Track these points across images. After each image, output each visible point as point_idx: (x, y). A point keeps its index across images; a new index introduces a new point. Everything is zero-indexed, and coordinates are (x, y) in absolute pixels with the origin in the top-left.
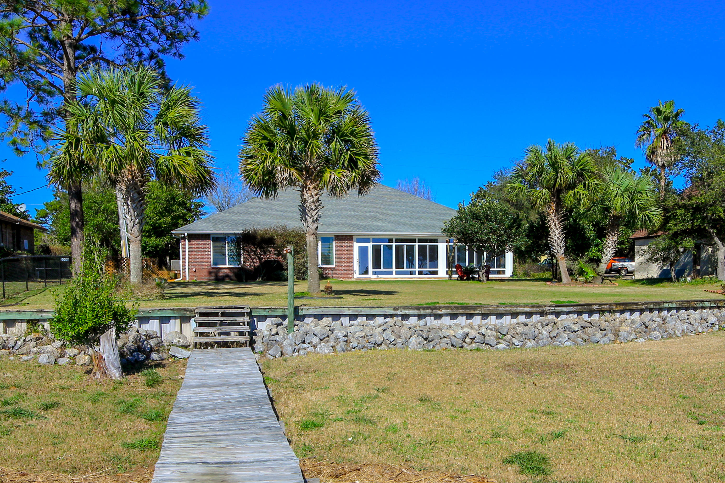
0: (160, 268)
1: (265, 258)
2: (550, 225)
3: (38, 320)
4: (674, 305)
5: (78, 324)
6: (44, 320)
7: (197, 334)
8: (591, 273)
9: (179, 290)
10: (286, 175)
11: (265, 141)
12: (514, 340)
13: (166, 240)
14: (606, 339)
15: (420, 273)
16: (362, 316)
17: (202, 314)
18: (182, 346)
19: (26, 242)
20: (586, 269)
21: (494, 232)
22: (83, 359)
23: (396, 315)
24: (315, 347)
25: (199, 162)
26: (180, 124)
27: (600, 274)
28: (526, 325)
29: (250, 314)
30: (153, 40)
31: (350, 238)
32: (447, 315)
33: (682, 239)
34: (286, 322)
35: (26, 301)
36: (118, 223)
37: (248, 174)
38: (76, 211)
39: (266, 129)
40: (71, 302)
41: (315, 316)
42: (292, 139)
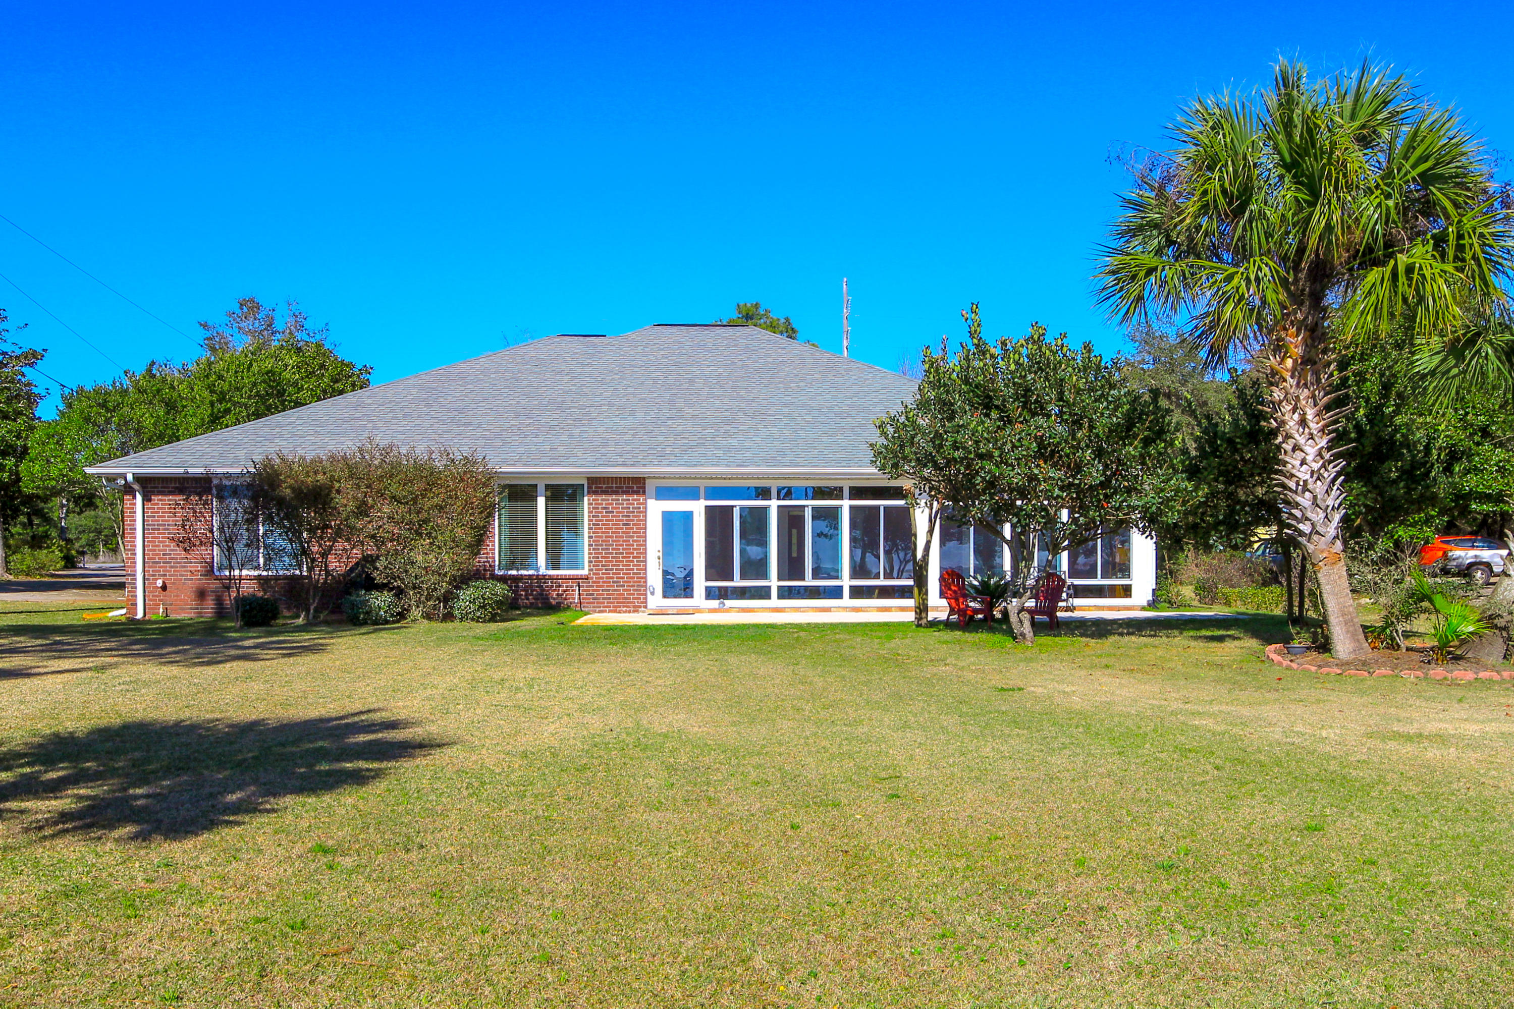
2: (1283, 423)
15: (857, 593)
27: (1500, 622)
31: (636, 486)
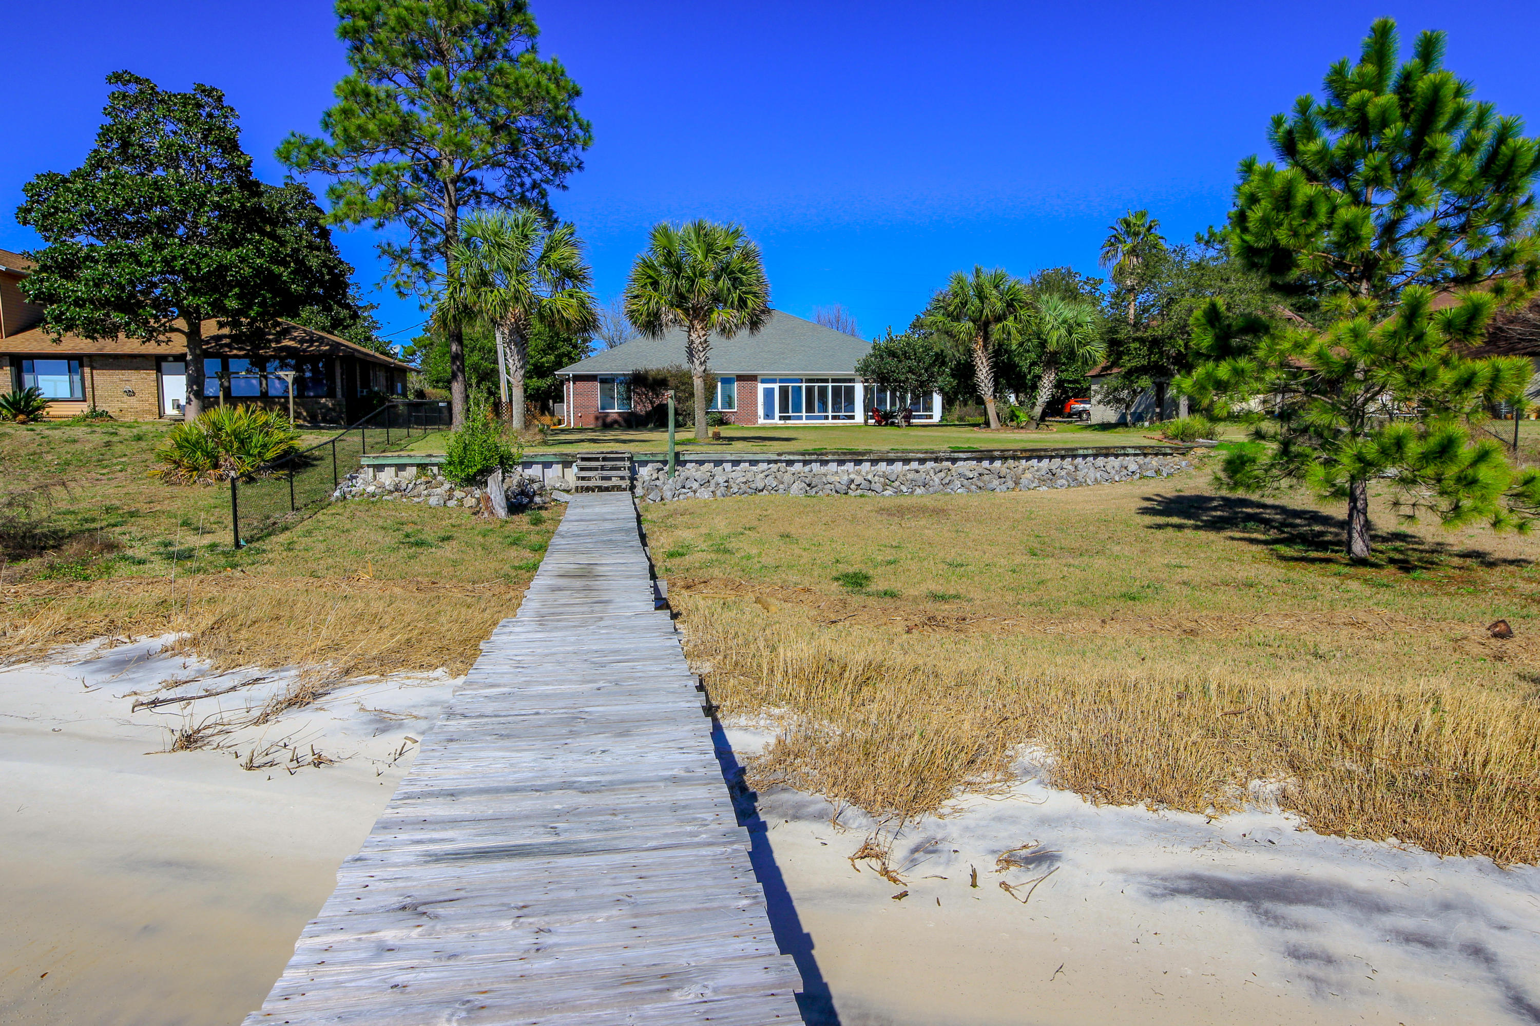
0: (543, 414)
1: (657, 402)
2: (977, 363)
3: (427, 465)
4: (1090, 452)
5: (467, 466)
6: (433, 465)
7: (578, 478)
8: (1023, 418)
9: (562, 437)
10: (671, 316)
11: (650, 280)
12: (902, 487)
13: (549, 381)
14: (1004, 487)
15: (834, 418)
16: (745, 461)
17: (583, 459)
18: (564, 490)
19: (399, 385)
20: (1017, 413)
21: (911, 371)
22: (470, 502)
23: (781, 461)
24: (695, 492)
25: (582, 304)
26: (564, 266)
27: (1035, 418)
28: (917, 472)
29: (630, 459)
30: (535, 169)
31: (753, 378)
32: (833, 461)
33: (1138, 378)
34: (666, 468)
35: (409, 447)
36: (496, 362)
37: (632, 314)
38: (457, 354)
39: (652, 267)
40: (462, 445)
41: (696, 462)
42: (678, 278)
